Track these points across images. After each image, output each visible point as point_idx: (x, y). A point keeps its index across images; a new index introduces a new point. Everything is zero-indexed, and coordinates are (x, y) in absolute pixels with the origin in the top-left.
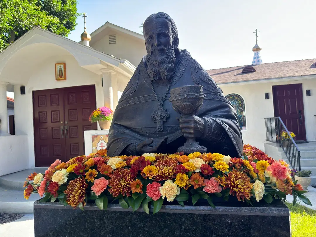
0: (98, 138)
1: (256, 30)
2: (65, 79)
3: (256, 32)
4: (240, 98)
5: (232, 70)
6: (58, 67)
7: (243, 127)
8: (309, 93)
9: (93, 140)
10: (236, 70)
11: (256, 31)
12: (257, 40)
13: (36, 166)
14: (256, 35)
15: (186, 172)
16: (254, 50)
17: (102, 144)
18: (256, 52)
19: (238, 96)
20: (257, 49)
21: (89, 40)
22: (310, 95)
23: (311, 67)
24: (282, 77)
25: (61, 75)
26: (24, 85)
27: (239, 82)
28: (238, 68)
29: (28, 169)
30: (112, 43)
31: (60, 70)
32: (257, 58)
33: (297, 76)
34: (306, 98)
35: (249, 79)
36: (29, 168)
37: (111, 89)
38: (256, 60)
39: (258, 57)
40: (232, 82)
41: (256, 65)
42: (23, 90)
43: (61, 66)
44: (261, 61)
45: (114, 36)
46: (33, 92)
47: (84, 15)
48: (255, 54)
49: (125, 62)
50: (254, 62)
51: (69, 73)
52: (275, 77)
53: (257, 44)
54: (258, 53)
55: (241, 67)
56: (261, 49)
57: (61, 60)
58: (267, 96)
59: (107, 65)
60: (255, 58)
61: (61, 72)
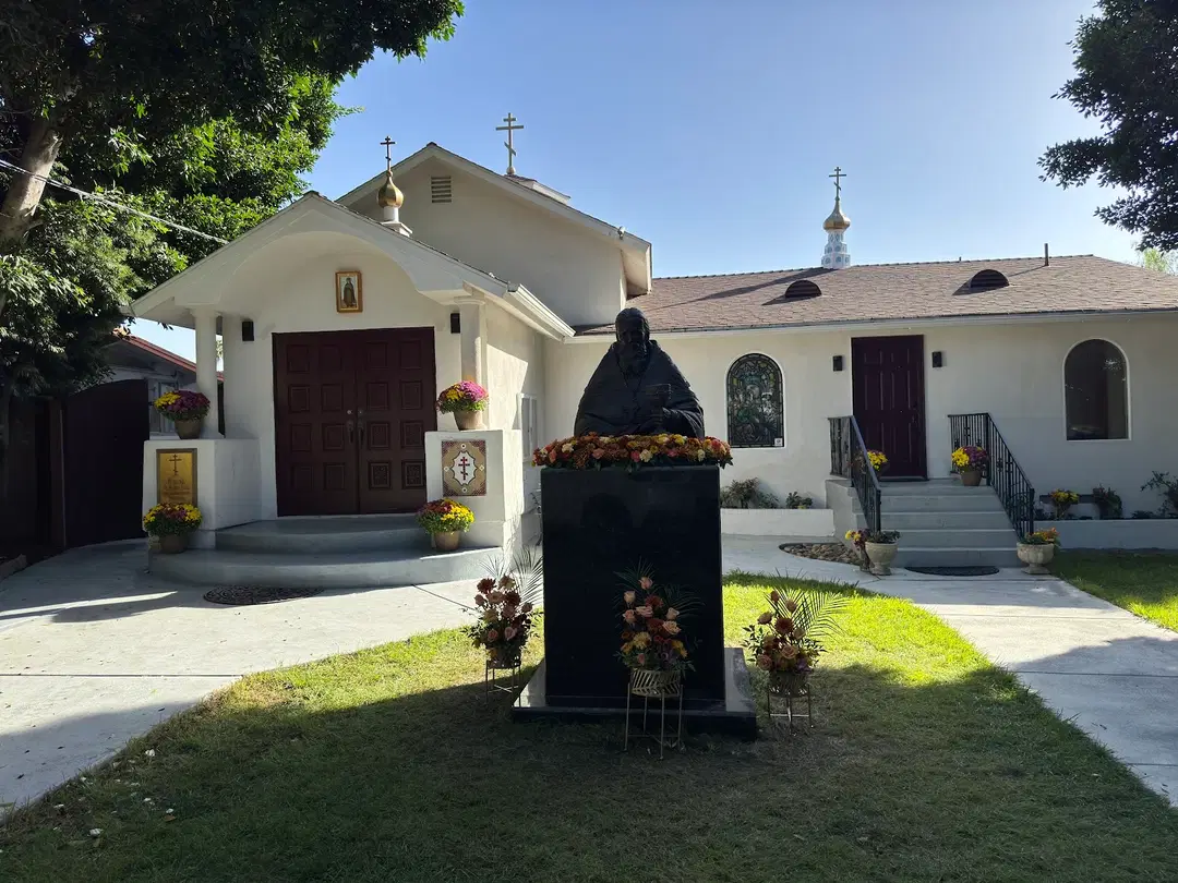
0: (455, 447)
1: (838, 170)
2: (360, 310)
3: (838, 176)
4: (772, 367)
5: (764, 282)
6: (344, 281)
7: (776, 440)
8: (938, 360)
9: (444, 451)
10: (771, 284)
11: (835, 173)
12: (837, 199)
13: (280, 514)
14: (837, 185)
15: (657, 444)
16: (827, 228)
17: (464, 460)
18: (833, 232)
19: (768, 361)
20: (836, 224)
21: (398, 204)
22: (940, 366)
23: (959, 293)
24: (873, 320)
25: (349, 300)
26: (252, 318)
27: (770, 326)
28: (781, 277)
29: (261, 521)
30: (444, 201)
31: (349, 288)
32: (835, 248)
33: (908, 318)
34: (930, 370)
35: (796, 318)
36: (263, 518)
37: (478, 341)
38: (831, 256)
39: (838, 249)
40: (752, 327)
41: (831, 270)
42: (248, 331)
43: (349, 279)
44: (847, 260)
45: (447, 181)
46: (275, 335)
47: (388, 139)
48: (831, 239)
49: (519, 289)
50: (827, 261)
51: (369, 297)
52: (855, 318)
53: (837, 210)
54: (838, 237)
55: (789, 274)
56: (848, 226)
57: (348, 263)
58: (838, 363)
59: (474, 290)
60: (828, 250)
61: (349, 292)
